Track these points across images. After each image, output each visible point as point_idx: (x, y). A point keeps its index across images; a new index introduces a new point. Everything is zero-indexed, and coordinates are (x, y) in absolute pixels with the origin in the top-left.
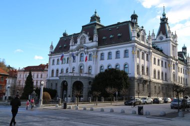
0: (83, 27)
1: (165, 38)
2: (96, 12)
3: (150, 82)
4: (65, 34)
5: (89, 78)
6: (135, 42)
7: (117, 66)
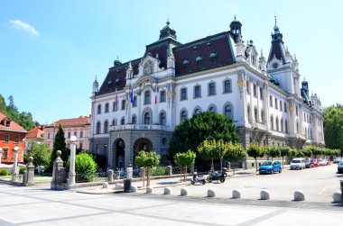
0: (148, 47)
1: (281, 65)
3: (268, 135)
4: (117, 63)
5: (162, 132)
6: (243, 64)
7: (211, 109)
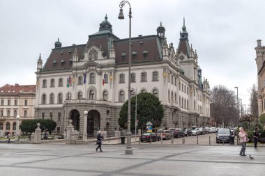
0: (90, 36)
1: (186, 59)
2: (106, 18)
4: (58, 45)
6: (167, 62)
7: (142, 91)
